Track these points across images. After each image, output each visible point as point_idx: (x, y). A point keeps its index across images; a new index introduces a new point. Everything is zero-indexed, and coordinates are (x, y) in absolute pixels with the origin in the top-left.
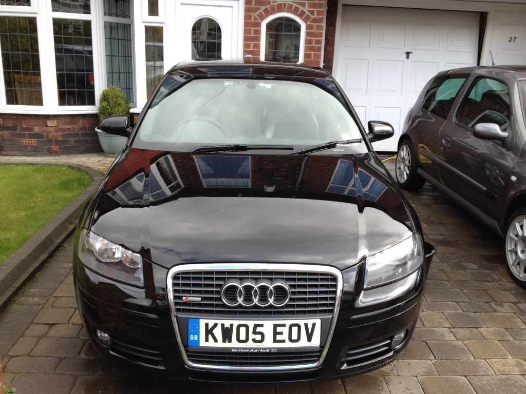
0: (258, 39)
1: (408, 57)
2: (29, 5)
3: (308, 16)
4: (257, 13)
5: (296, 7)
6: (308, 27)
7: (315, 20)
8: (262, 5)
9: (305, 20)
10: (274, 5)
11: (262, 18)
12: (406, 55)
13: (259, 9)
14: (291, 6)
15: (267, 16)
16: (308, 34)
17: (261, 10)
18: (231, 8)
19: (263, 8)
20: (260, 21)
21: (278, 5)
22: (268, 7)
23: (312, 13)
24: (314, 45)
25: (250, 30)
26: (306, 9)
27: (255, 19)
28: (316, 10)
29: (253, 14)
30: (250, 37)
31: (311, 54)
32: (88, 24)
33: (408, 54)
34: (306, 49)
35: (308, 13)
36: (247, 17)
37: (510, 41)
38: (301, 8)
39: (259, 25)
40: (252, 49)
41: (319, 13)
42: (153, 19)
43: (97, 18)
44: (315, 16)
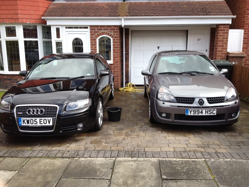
0: (96, 45)
1: (158, 49)
2: (16, 36)
3: (113, 36)
4: (95, 36)
5: (108, 33)
6: (114, 40)
7: (115, 37)
9: (112, 37)
11: (97, 37)
12: (158, 48)
13: (95, 34)
14: (107, 33)
15: (98, 37)
16: (113, 42)
17: (96, 35)
18: (85, 34)
19: (97, 34)
20: (96, 38)
21: (102, 32)
22: (98, 33)
23: (114, 35)
24: (116, 46)
25: (93, 42)
26: (112, 33)
27: (94, 38)
28: (116, 33)
29: (93, 36)
30: (92, 44)
31: (115, 49)
32: (37, 42)
33: (158, 47)
34: (113, 47)
35: (113, 35)
36: (91, 37)
37: (198, 40)
38: (110, 33)
39: (96, 40)
40: (94, 48)
41: (117, 34)
42: (58, 39)
43: (40, 39)
44: (116, 36)
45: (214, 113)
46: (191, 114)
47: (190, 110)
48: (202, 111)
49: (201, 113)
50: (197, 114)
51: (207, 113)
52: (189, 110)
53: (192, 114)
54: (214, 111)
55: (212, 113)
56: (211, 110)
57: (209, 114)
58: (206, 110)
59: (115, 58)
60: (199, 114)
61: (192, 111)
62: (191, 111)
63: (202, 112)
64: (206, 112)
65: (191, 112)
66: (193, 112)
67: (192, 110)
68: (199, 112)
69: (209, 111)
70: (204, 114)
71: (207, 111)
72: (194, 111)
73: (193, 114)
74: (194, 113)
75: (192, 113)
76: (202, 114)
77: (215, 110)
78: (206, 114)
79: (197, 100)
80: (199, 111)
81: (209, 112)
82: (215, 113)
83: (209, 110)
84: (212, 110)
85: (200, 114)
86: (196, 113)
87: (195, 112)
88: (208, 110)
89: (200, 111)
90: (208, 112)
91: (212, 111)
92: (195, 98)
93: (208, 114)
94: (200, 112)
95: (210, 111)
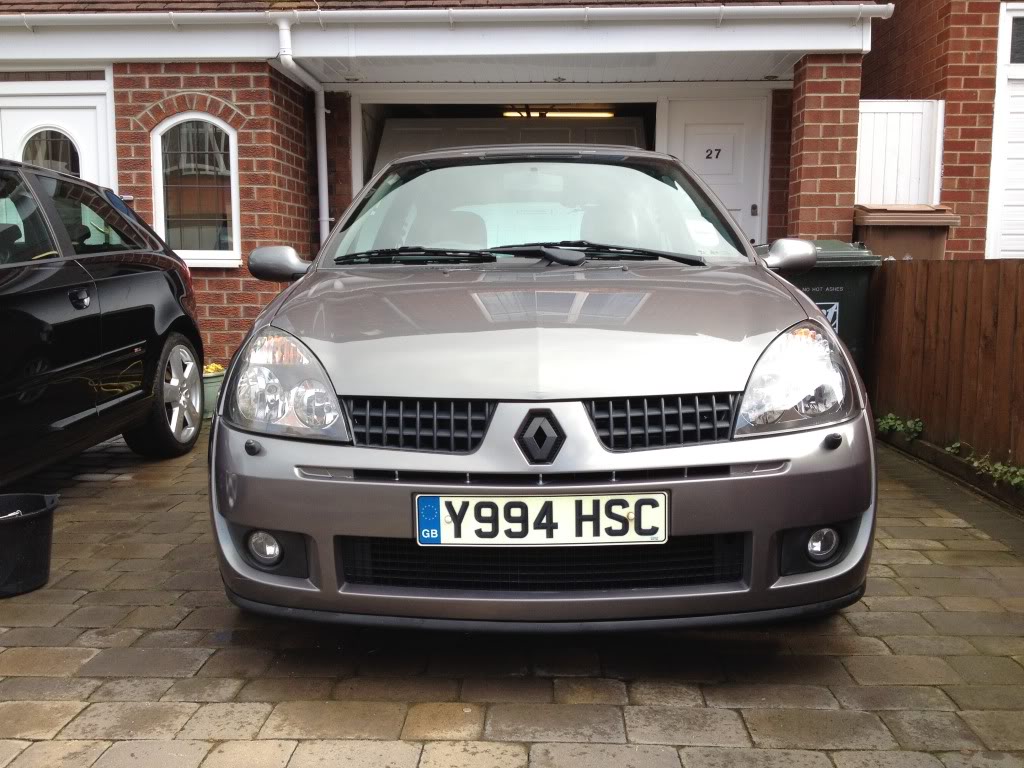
0: (147, 164)
3: (238, 115)
4: (140, 116)
5: (213, 101)
6: (242, 138)
7: (252, 125)
8: (147, 101)
9: (235, 124)
10: (171, 100)
11: (151, 125)
13: (142, 108)
14: (204, 99)
15: (159, 122)
16: (242, 151)
17: (147, 111)
18: (90, 113)
19: (149, 106)
20: (146, 130)
21: (177, 99)
22: (160, 103)
23: (246, 110)
24: (255, 170)
25: (128, 148)
26: (233, 103)
27: (137, 127)
28: (252, 104)
29: (132, 119)
30: (128, 162)
31: (251, 189)
34: (242, 179)
35: (237, 110)
36: (121, 124)
37: (708, 157)
38: (223, 102)
39: (145, 138)
40: (134, 183)
41: (259, 109)
44: (253, 115)
45: (646, 525)
46: (458, 534)
47: (449, 505)
48: (547, 509)
49: (538, 525)
50: (509, 533)
51: (588, 526)
52: (443, 501)
53: (469, 538)
54: (646, 509)
55: (632, 526)
56: (624, 504)
57: (605, 539)
58: (579, 505)
59: (255, 237)
60: (524, 533)
61: (470, 512)
62: (457, 508)
63: (546, 522)
64: (580, 518)
65: (457, 519)
66: (479, 518)
67: (465, 505)
68: (524, 520)
69: (610, 514)
70: (565, 536)
71: (587, 510)
72: (486, 512)
73: (479, 533)
74: (487, 527)
75: (470, 523)
76: (550, 535)
77: (654, 504)
78: (579, 533)
79: (507, 421)
80: (524, 508)
81: (605, 522)
82: (654, 530)
83: (604, 500)
84: (632, 500)
85: (536, 538)
86: (503, 525)
87: (494, 520)
88: (596, 504)
89: (535, 505)
90: (595, 518)
91: (628, 512)
92: (494, 402)
93: (596, 533)
94: (532, 518)
95: (617, 510)
